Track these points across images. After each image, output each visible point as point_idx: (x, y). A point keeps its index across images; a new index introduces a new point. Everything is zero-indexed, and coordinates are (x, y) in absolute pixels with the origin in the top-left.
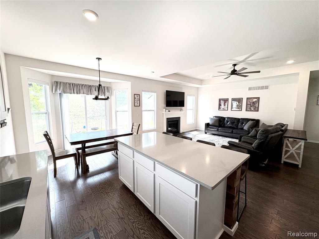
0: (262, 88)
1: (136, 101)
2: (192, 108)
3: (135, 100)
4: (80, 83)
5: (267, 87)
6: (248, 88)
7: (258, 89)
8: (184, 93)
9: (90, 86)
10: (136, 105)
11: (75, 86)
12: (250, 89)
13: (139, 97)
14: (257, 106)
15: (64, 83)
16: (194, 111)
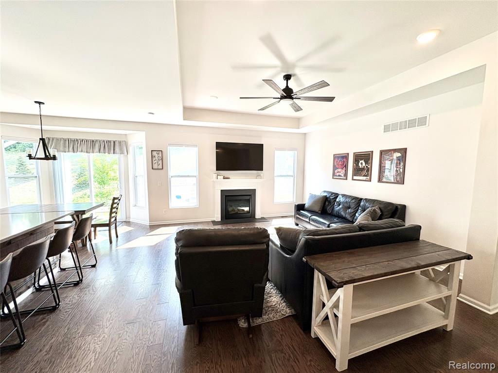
0: (411, 124)
1: (156, 161)
2: (292, 174)
3: (154, 159)
4: (78, 138)
5: (422, 121)
6: (383, 126)
7: (403, 127)
8: (263, 145)
9: (93, 141)
10: (155, 166)
11: (71, 142)
12: (387, 129)
13: (160, 155)
14: (401, 170)
15: (57, 139)
16: (296, 178)
